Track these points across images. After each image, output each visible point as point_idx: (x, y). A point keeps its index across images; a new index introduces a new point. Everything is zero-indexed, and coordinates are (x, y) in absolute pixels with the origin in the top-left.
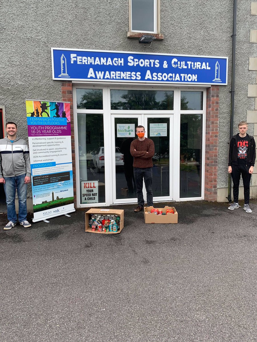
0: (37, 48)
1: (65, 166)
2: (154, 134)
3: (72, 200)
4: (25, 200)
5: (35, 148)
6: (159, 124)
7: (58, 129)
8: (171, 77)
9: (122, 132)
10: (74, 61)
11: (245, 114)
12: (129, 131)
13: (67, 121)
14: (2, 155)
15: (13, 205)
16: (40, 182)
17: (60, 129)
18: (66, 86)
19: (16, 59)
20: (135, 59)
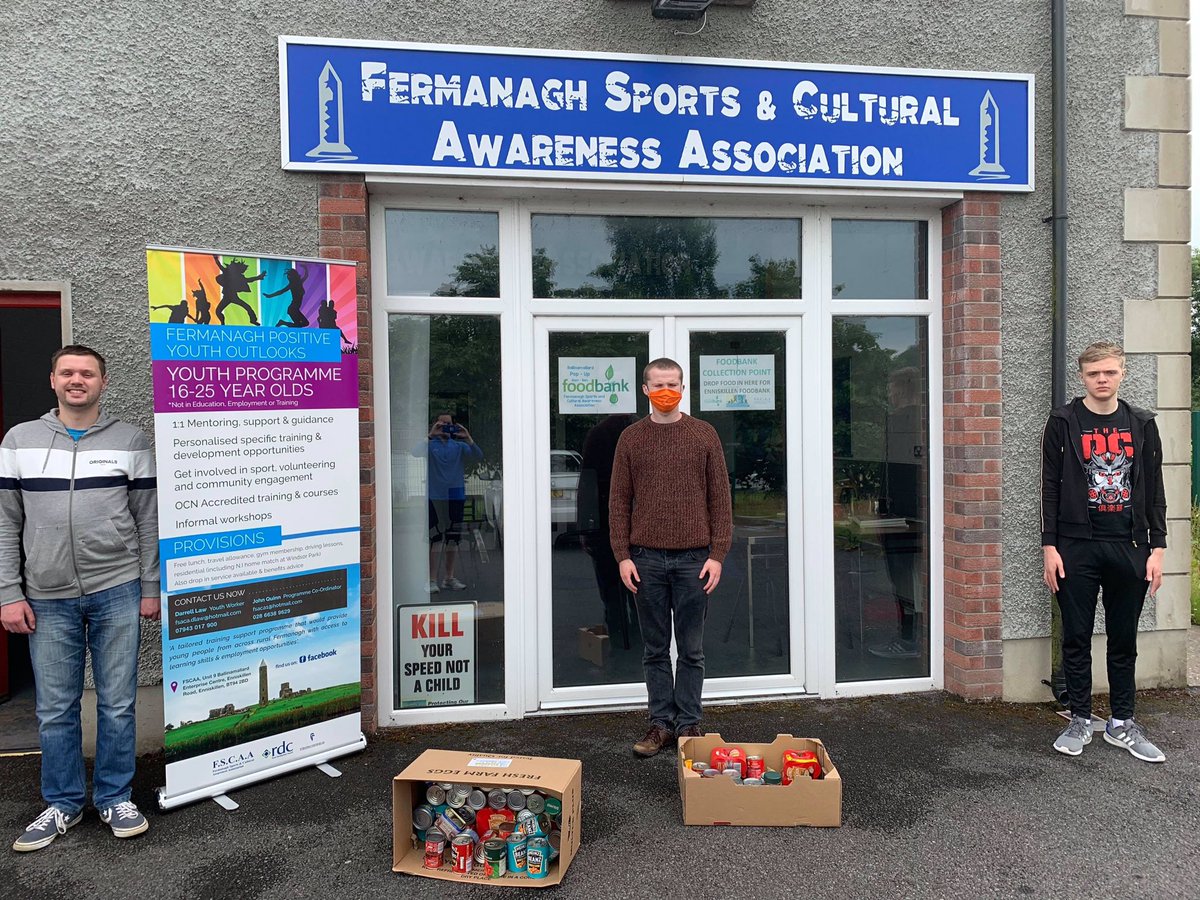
0: (218, 36)
1: (325, 546)
2: (718, 402)
3: (354, 697)
4: (127, 703)
5: (185, 465)
6: (740, 356)
7: (298, 380)
8: (791, 158)
9: (581, 394)
10: (376, 91)
11: (1117, 314)
12: (611, 387)
13: (343, 345)
14: (24, 496)
15: (72, 728)
16: (204, 622)
17: (309, 380)
18: (337, 196)
19: (128, 84)
20: (634, 85)
